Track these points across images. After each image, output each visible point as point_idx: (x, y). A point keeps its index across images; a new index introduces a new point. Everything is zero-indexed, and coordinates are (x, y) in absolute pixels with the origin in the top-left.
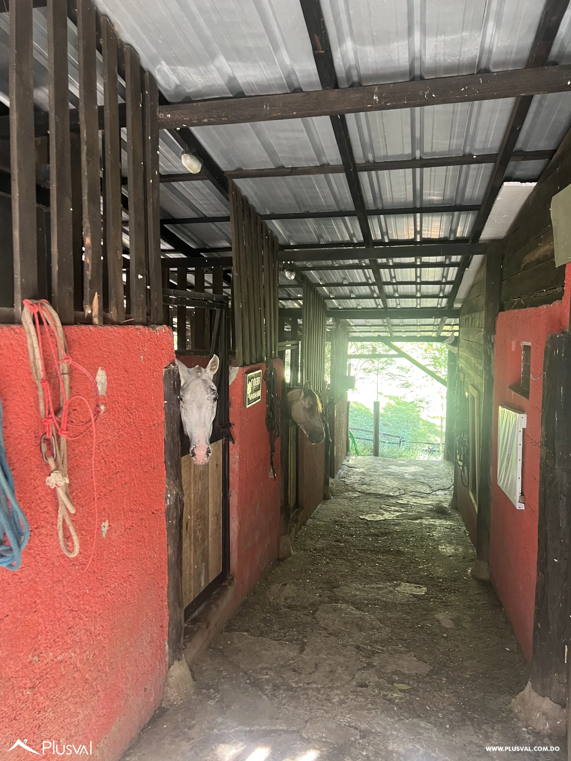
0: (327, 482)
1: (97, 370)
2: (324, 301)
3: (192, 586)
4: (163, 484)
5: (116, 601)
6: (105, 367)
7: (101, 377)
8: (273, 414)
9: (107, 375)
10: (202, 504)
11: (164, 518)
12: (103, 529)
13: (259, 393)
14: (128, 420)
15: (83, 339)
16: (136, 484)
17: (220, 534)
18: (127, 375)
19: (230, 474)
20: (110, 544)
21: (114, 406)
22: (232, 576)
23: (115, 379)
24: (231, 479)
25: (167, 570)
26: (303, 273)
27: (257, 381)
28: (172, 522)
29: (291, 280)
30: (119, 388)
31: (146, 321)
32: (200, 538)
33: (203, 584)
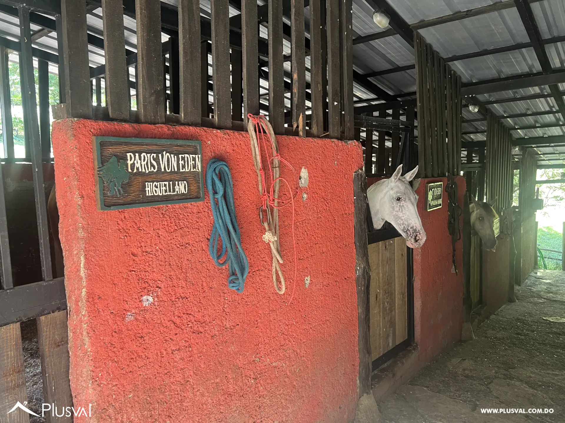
0: (512, 288)
1: (301, 168)
2: (509, 132)
3: (381, 343)
4: (353, 259)
5: (317, 336)
6: (307, 167)
7: (304, 173)
8: (454, 220)
9: (309, 173)
10: (389, 282)
11: (355, 285)
12: (306, 282)
13: (440, 201)
14: (325, 207)
15: (291, 145)
16: (331, 254)
17: (405, 309)
18: (324, 175)
19: (414, 263)
20: (312, 293)
21: (314, 196)
22: (416, 343)
23: (314, 176)
24: (414, 267)
25: (357, 324)
26: (487, 107)
27: (438, 191)
28: (361, 289)
29: (475, 113)
30: (317, 183)
31: (340, 136)
32: (388, 308)
33: (390, 344)
